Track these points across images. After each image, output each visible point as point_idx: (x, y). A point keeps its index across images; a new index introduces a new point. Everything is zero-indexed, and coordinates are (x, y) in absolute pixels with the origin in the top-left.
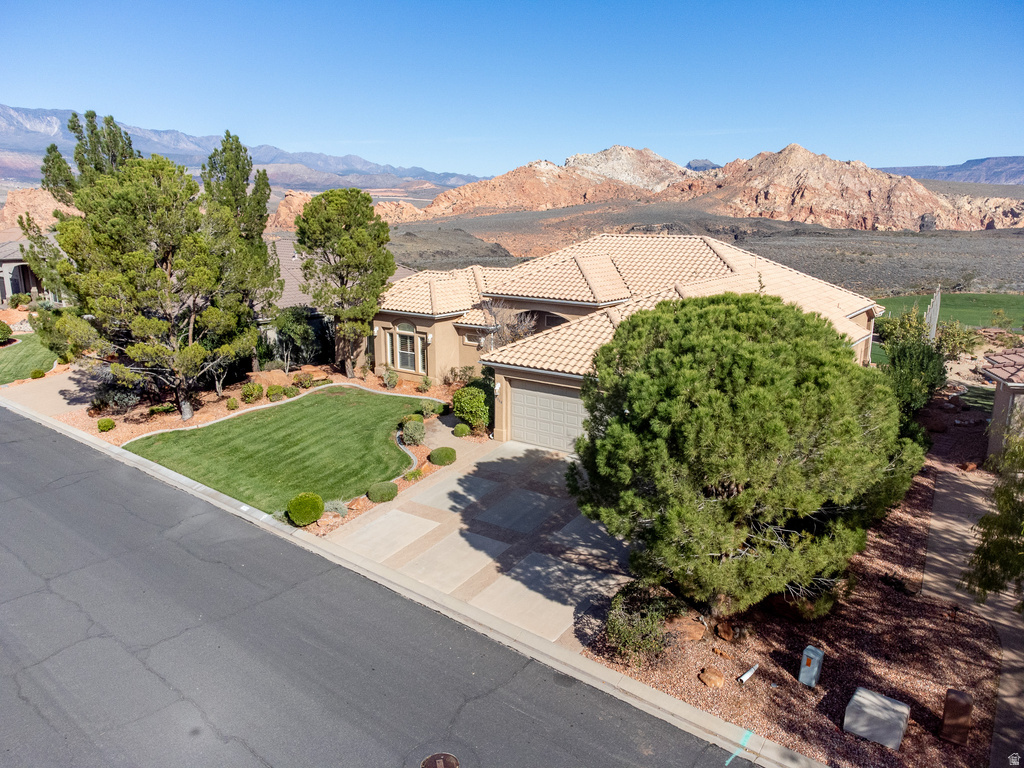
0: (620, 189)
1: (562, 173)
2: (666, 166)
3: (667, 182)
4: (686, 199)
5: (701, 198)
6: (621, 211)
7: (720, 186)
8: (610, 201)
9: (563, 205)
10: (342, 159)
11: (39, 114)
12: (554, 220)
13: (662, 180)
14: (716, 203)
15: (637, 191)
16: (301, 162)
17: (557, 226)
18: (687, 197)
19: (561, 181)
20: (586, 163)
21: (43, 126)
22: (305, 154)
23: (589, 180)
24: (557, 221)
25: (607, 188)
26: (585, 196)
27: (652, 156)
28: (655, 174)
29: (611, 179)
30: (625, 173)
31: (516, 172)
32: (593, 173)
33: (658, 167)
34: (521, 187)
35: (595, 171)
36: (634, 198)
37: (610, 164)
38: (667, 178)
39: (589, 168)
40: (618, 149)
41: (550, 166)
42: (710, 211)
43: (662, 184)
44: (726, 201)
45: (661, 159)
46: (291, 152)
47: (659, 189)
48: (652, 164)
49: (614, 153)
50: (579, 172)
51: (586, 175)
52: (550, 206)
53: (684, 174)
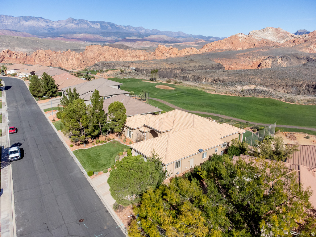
0: (267, 42)
1: (247, 37)
2: (286, 34)
3: (286, 40)
4: (292, 46)
5: (297, 45)
6: (266, 51)
7: (306, 41)
8: (263, 47)
9: (246, 48)
10: (177, 33)
11: (95, 23)
12: (242, 54)
13: (284, 39)
14: (303, 48)
15: (273, 43)
16: (165, 34)
17: (242, 56)
18: (292, 45)
19: (246, 40)
20: (256, 34)
21: (96, 26)
22: (166, 32)
23: (256, 40)
24: (243, 54)
25: (263, 42)
26: (254, 45)
27: (281, 31)
28: (281, 37)
29: (264, 39)
30: (270, 37)
31: (231, 37)
32: (258, 37)
33: (283, 34)
34: (232, 43)
35: (259, 36)
36: (272, 46)
37: (265, 34)
38: (286, 38)
39: (257, 35)
40: (268, 28)
41: (243, 35)
42: (300, 51)
43: (284, 40)
44: (307, 46)
45: (284, 31)
46: (162, 31)
47: (282, 42)
48: (281, 33)
49: (267, 30)
50: (253, 37)
51: (255, 38)
52: (241, 49)
53: (293, 36)
